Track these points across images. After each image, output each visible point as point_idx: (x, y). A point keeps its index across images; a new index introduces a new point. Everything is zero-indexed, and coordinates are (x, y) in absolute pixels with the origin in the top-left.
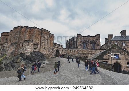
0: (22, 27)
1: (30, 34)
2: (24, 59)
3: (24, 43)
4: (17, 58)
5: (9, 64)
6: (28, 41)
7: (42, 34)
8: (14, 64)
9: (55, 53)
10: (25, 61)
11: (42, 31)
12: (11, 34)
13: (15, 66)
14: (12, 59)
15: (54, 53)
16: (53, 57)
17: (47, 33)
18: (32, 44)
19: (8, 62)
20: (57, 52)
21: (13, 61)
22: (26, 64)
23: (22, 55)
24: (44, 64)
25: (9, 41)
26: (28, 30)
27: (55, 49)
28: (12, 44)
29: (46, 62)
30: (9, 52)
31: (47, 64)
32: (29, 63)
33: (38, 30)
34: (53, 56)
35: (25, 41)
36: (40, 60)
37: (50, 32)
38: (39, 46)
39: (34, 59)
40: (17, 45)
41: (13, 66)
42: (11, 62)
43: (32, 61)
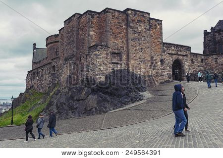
0: (81, 15)
1: (100, 29)
2: (94, 91)
3: (89, 53)
4: (80, 90)
5: (65, 104)
6: (96, 46)
7: (128, 25)
8: (76, 104)
9: (171, 70)
10: (96, 97)
11: (127, 15)
13: (77, 108)
14: (70, 93)
15: (168, 71)
16: (166, 82)
17: (142, 19)
18: (107, 54)
19: (63, 100)
20: (177, 65)
21: (72, 97)
22: (99, 102)
23: (89, 82)
24: (141, 100)
26: (95, 20)
27: (169, 60)
28: (66, 60)
29: (147, 94)
30: (64, 77)
31: (149, 101)
32: (105, 100)
33: (116, 14)
34: (167, 79)
35: (90, 48)
36: (130, 92)
37: (149, 14)
38: (124, 57)
39: (117, 90)
41: (72, 108)
42: (68, 99)
43: (111, 94)
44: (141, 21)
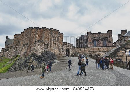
0: (33, 28)
1: (40, 34)
2: (36, 59)
3: (35, 43)
4: (30, 58)
5: (23, 64)
6: (38, 41)
8: (27, 64)
9: (65, 52)
10: (37, 61)
11: (51, 30)
12: (23, 35)
13: (28, 66)
14: (25, 60)
15: (64, 53)
16: (63, 56)
17: (56, 32)
18: (42, 44)
19: (22, 62)
20: (68, 51)
21: (26, 61)
22: (38, 64)
23: (34, 55)
24: (55, 63)
25: (21, 42)
26: (38, 31)
27: (65, 48)
28: (24, 45)
29: (57, 61)
30: (22, 53)
31: (58, 64)
32: (40, 63)
33: (47, 30)
34: (64, 55)
35: (35, 41)
36: (51, 60)
37: (59, 31)
38: (49, 46)
39: (46, 59)
40: (29, 46)
41: (26, 66)
42: (24, 62)
43: (43, 60)
44: (56, 33)
